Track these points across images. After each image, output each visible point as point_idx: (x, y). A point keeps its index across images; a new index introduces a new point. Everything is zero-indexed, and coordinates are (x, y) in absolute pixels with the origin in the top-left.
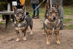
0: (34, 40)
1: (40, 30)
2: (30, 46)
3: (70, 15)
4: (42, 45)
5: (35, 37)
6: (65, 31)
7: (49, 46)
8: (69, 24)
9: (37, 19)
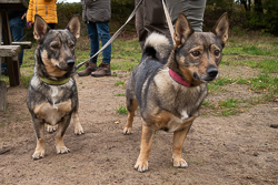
0: (87, 153)
1: (114, 119)
2: (74, 175)
3: (228, 64)
4: (119, 170)
5: (91, 142)
6: (205, 120)
7: (146, 174)
8: (223, 98)
9: (105, 78)
